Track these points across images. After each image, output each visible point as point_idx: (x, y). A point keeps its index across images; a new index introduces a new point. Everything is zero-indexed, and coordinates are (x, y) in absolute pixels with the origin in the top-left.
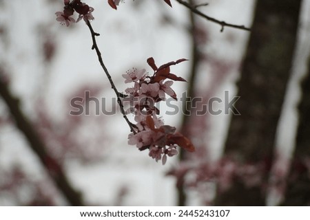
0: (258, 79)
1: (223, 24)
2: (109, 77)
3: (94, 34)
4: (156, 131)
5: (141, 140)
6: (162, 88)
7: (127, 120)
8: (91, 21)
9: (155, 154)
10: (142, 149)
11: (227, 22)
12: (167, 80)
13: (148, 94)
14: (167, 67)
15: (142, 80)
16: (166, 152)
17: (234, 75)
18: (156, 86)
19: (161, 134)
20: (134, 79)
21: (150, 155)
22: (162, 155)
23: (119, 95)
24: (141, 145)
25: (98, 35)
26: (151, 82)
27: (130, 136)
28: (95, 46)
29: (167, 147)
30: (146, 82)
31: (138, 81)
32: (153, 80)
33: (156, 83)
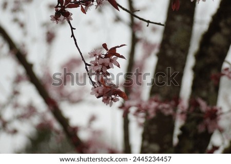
0: (170, 53)
1: (148, 22)
2: (81, 54)
3: (72, 29)
4: (106, 87)
5: (98, 92)
6: (111, 61)
7: (91, 79)
8: (70, 21)
9: (106, 101)
10: (98, 97)
11: (151, 21)
12: (114, 56)
13: (103, 64)
14: (114, 49)
15: (100, 56)
16: (112, 99)
17: (156, 50)
18: (107, 60)
19: (109, 89)
20: (95, 55)
21: (103, 101)
22: (110, 101)
23: (86, 64)
24: (98, 95)
25: (75, 29)
26: (105, 58)
27: (92, 89)
28: (73, 36)
29: (113, 96)
30: (102, 58)
31: (98, 57)
32: (106, 56)
33: (108, 58)
